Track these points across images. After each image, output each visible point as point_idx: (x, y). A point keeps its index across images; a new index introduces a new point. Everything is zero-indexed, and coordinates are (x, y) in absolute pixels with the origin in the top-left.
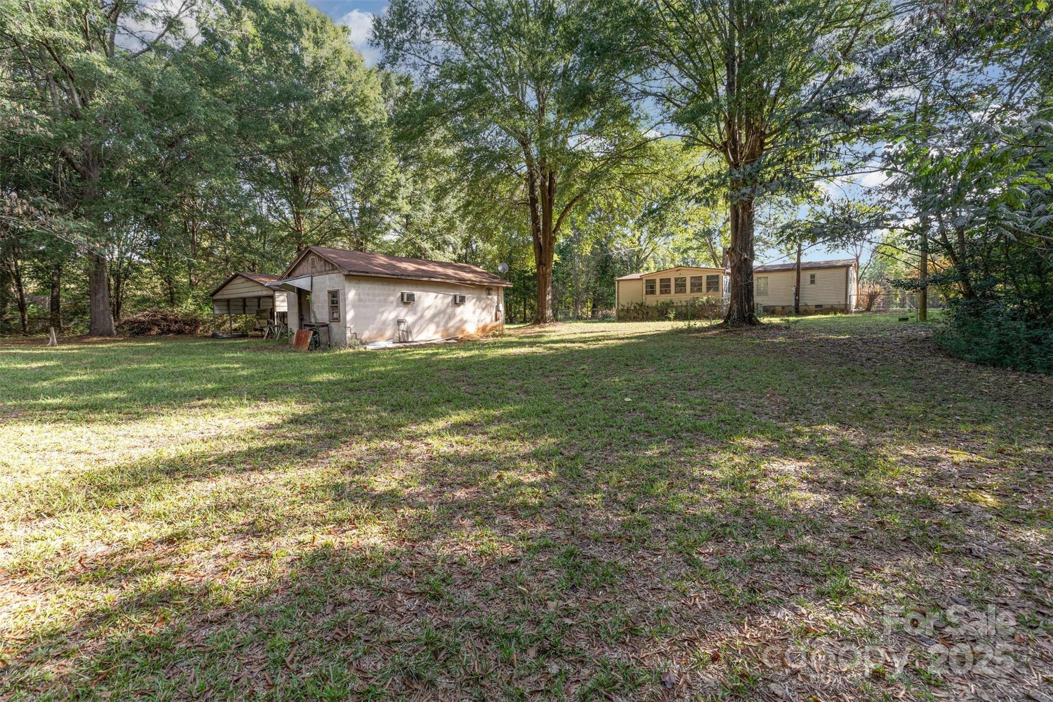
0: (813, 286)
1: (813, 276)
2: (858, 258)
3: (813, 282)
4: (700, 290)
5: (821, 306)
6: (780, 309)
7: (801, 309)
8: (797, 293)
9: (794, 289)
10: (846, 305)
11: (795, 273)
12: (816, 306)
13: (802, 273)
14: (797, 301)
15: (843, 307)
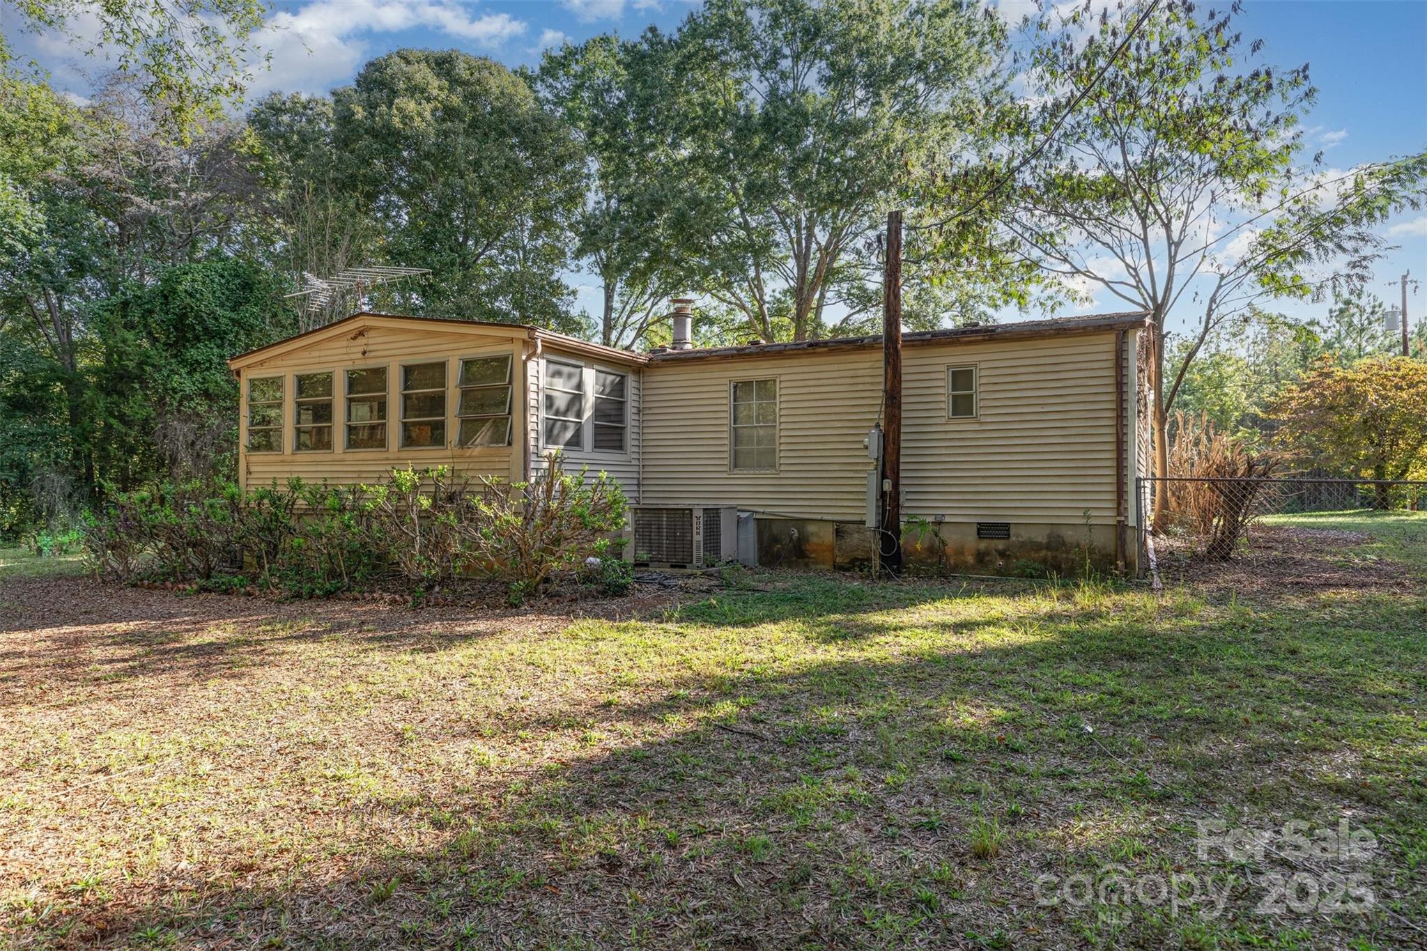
0: (965, 425)
1: (962, 378)
2: (1159, 310)
3: (962, 406)
4: (437, 435)
5: (1002, 530)
6: (826, 535)
7: (914, 541)
8: (889, 465)
9: (872, 440)
10: (1121, 528)
11: (874, 363)
12: (985, 530)
13: (909, 361)
14: (889, 504)
15: (1104, 540)
